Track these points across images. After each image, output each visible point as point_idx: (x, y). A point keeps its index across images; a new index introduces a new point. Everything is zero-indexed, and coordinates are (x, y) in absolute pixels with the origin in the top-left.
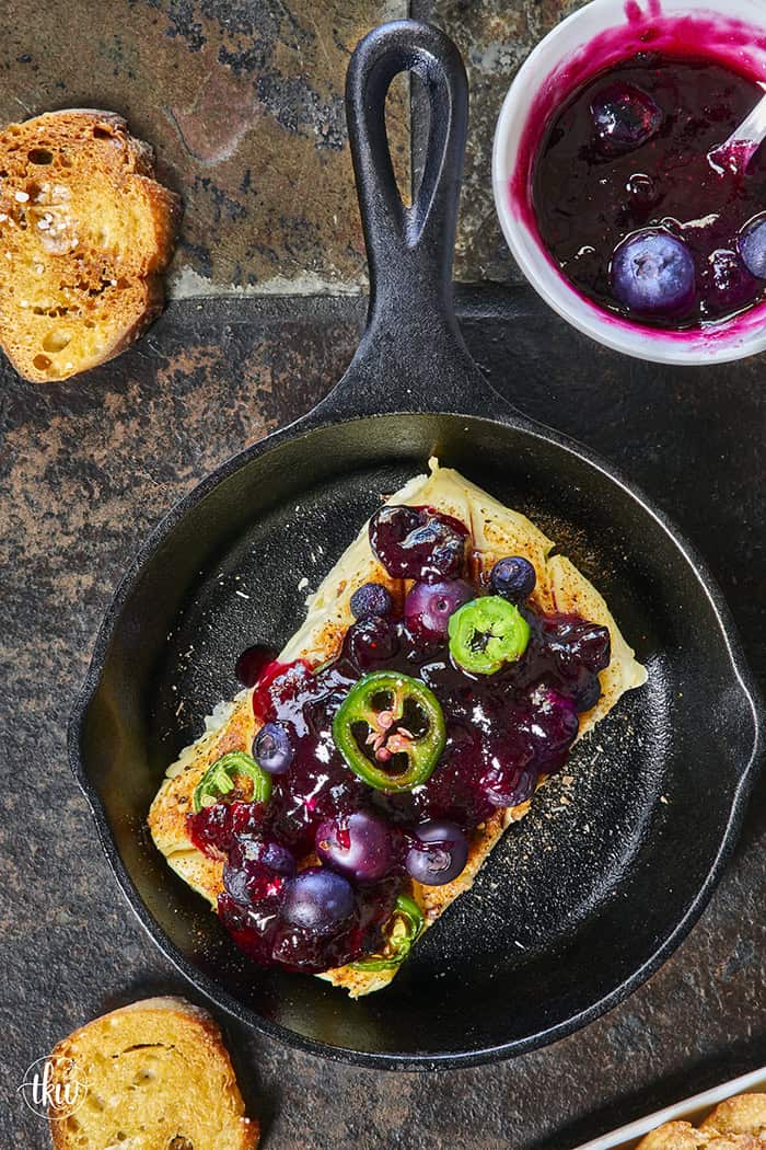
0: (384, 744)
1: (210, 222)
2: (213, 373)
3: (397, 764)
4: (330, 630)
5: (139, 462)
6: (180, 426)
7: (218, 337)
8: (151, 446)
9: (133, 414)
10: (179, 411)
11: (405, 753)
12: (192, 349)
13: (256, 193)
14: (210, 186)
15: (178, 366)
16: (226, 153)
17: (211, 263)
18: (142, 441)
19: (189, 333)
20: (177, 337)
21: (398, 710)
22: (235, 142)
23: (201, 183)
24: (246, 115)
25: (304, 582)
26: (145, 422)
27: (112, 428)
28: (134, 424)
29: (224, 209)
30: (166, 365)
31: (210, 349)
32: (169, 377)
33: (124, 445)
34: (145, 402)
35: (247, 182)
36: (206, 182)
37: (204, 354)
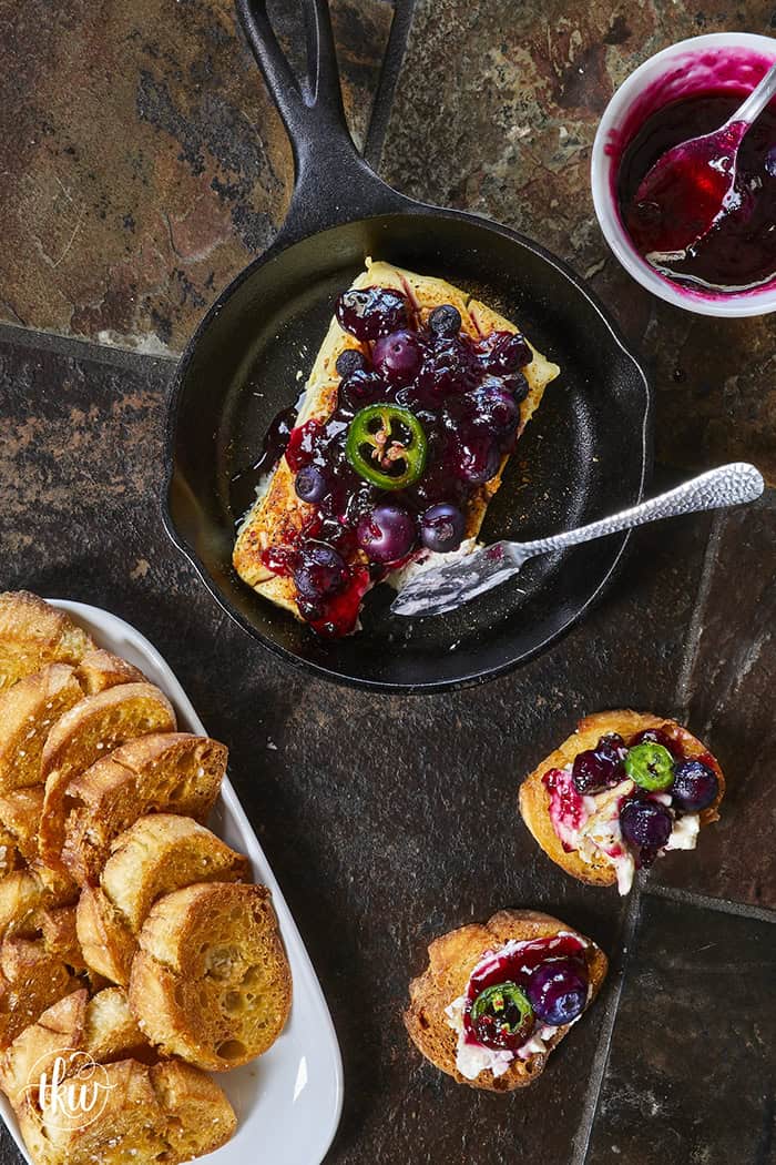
0: (385, 455)
1: (177, 303)
2: (153, 413)
3: (399, 467)
4: (327, 393)
5: (86, 464)
6: (120, 445)
7: (164, 388)
8: (97, 455)
9: (89, 428)
10: (123, 435)
11: (402, 459)
12: (143, 392)
13: (215, 290)
14: (183, 277)
15: (130, 402)
16: (200, 256)
17: (170, 333)
18: (91, 449)
19: (143, 380)
20: (134, 381)
21: (388, 428)
22: (209, 250)
23: (177, 274)
24: (222, 232)
25: (300, 374)
26: (96, 436)
27: (72, 435)
28: (88, 436)
29: (189, 296)
30: (121, 399)
31: (156, 395)
32: (121, 409)
33: (77, 449)
34: (100, 423)
35: (211, 281)
36: (181, 273)
37: (151, 398)
